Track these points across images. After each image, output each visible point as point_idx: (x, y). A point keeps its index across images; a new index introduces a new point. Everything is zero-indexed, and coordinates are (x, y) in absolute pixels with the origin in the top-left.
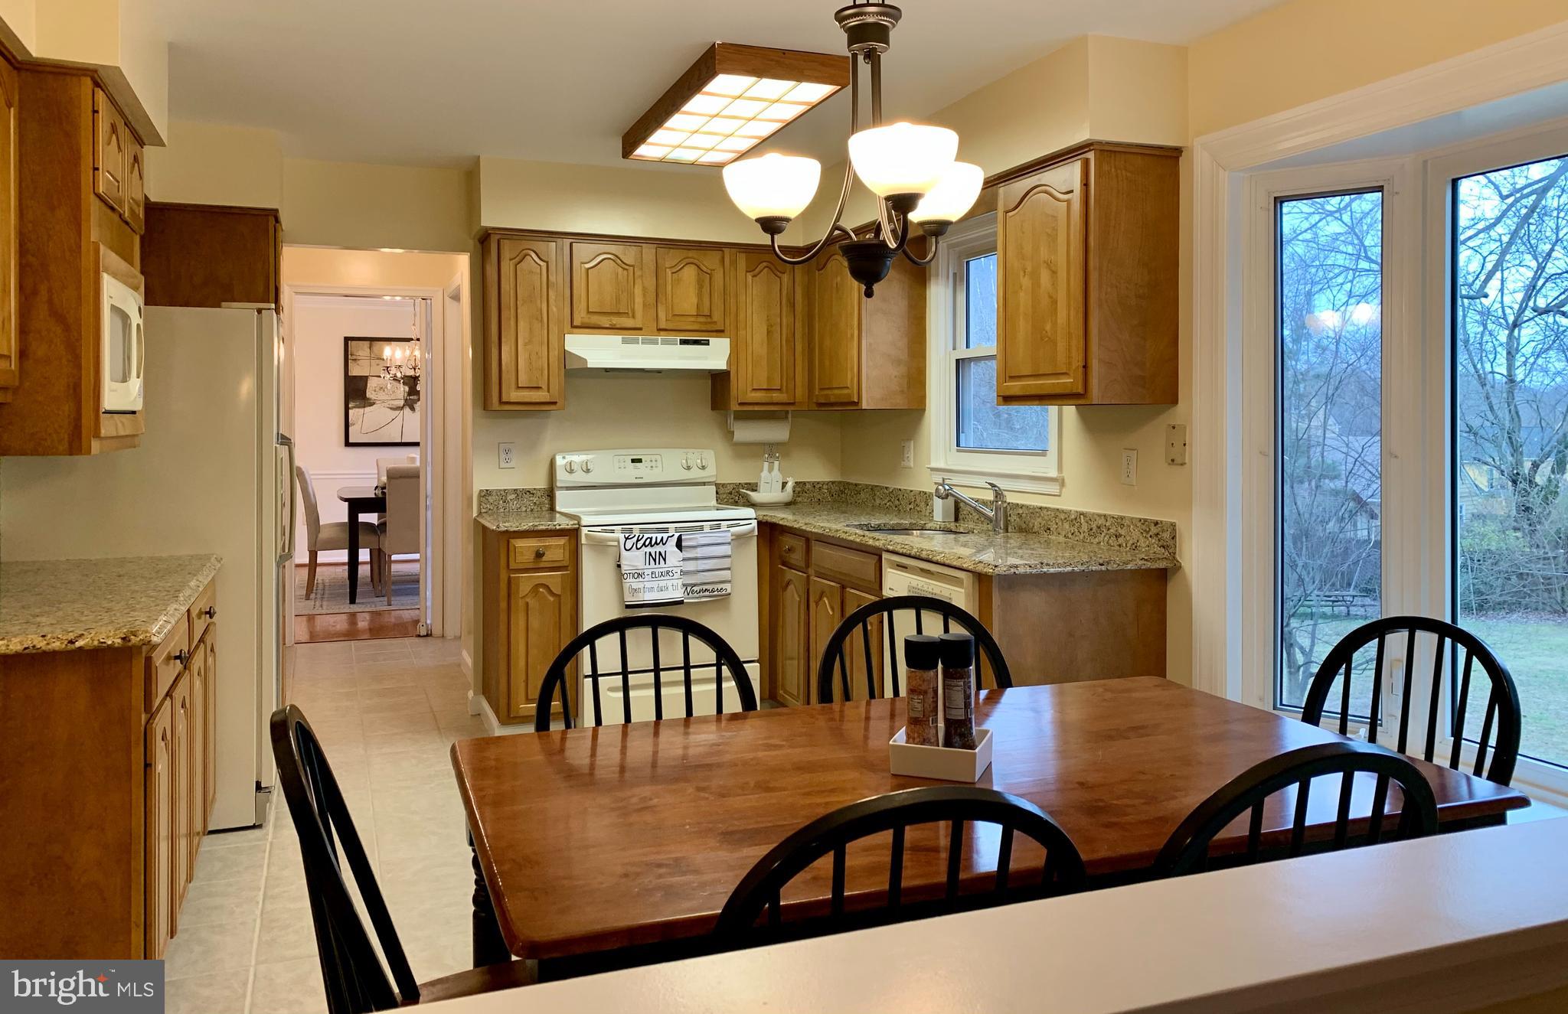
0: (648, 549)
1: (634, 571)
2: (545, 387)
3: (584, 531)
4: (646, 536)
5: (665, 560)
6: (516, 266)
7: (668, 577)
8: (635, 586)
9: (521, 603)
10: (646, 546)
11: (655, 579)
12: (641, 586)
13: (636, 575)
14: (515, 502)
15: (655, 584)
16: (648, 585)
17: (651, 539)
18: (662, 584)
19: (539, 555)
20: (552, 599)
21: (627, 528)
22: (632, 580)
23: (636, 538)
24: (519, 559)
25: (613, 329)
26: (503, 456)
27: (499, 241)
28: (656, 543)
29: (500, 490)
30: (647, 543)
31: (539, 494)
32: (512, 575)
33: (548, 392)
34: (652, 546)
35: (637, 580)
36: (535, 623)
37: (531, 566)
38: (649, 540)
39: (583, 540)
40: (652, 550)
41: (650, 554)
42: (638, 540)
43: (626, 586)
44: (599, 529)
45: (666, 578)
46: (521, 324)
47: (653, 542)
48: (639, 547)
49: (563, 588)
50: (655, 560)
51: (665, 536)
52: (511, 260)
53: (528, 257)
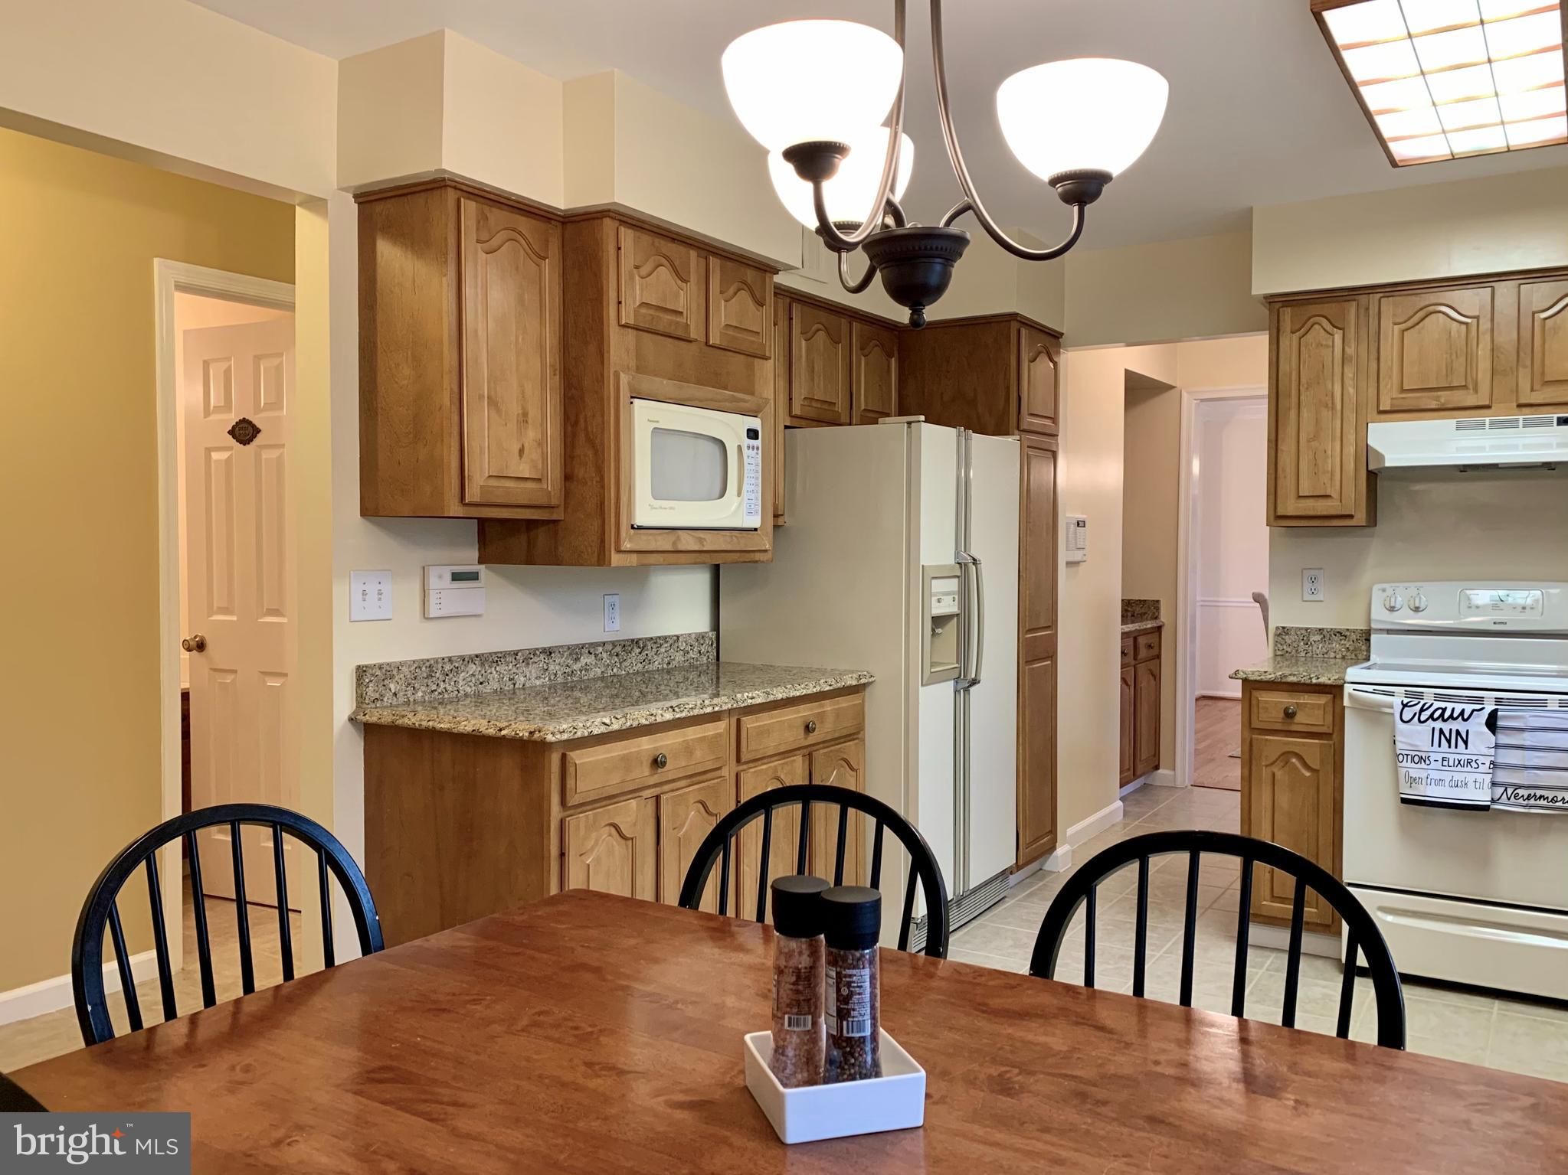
0: (1439, 725)
1: (1414, 753)
2: (1335, 495)
3: (1348, 689)
4: (1437, 705)
5: (1466, 743)
6: (1300, 339)
7: (1469, 769)
8: (1414, 773)
9: (1266, 773)
10: (1434, 720)
11: (1447, 768)
12: (1423, 775)
13: (1416, 759)
14: (1321, 645)
15: (1447, 776)
16: (1435, 775)
17: (1444, 710)
18: (1458, 777)
19: (1289, 715)
20: (1308, 774)
21: (1413, 691)
22: (1409, 764)
23: (1420, 705)
24: (1264, 716)
25: (1442, 410)
26: (1307, 585)
27: (1278, 310)
28: (1451, 717)
29: (1302, 629)
30: (1436, 715)
31: (1354, 637)
32: (1254, 736)
33: (1341, 501)
34: (1444, 721)
35: (1418, 766)
36: (1283, 800)
37: (1279, 727)
38: (1440, 711)
39: (1346, 702)
40: (1446, 727)
41: (1441, 731)
42: (1422, 710)
43: (1402, 771)
44: (1370, 688)
45: (1465, 769)
46: (1305, 413)
47: (1447, 714)
48: (1422, 719)
49: (1322, 761)
50: (1449, 741)
51: (1469, 708)
52: (1293, 332)
53: (1316, 326)
